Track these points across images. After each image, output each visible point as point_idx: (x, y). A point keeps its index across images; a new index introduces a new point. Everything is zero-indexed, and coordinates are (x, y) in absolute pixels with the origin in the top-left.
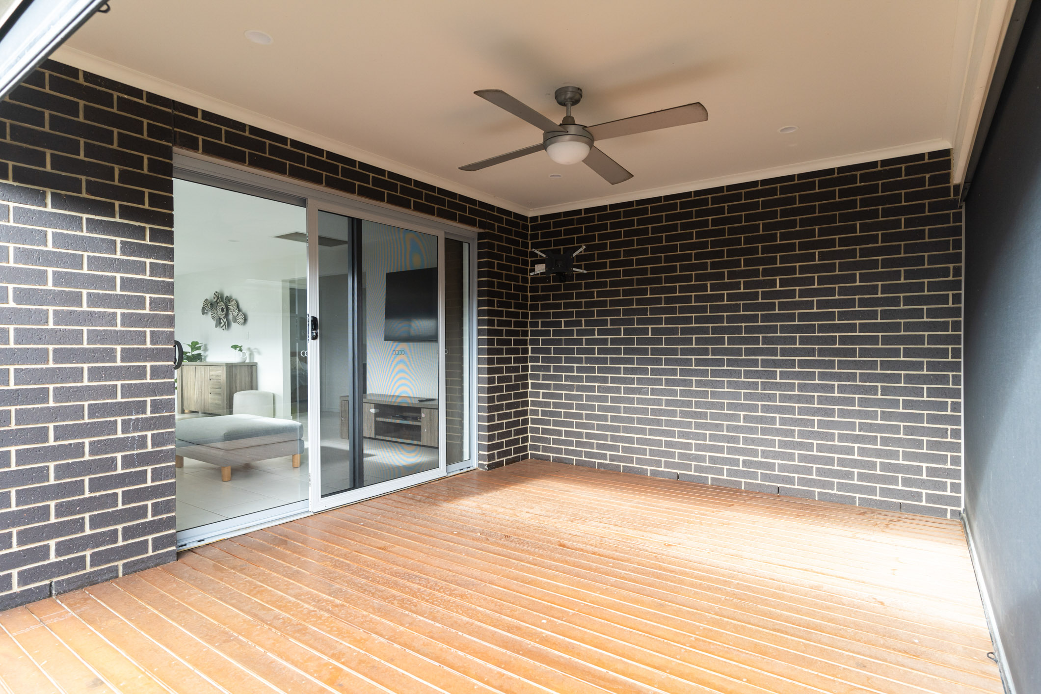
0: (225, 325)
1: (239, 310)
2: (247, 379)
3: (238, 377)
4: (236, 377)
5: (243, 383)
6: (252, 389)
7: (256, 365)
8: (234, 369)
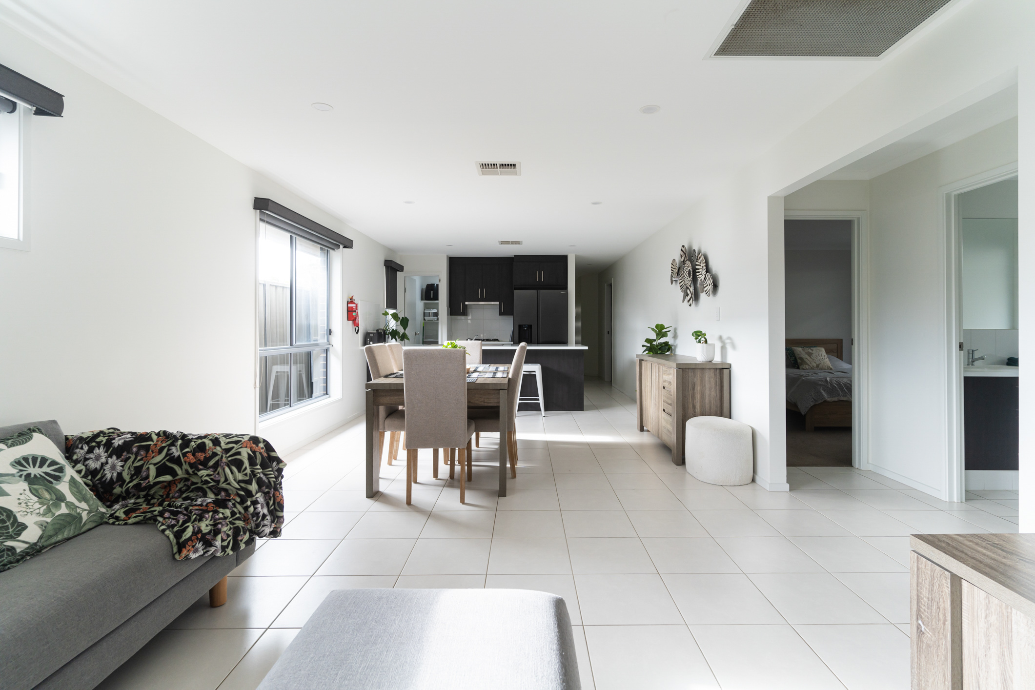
0: (691, 297)
1: (708, 270)
2: (713, 394)
3: (698, 388)
4: (694, 389)
5: (707, 401)
6: (721, 415)
7: (729, 368)
8: (690, 374)
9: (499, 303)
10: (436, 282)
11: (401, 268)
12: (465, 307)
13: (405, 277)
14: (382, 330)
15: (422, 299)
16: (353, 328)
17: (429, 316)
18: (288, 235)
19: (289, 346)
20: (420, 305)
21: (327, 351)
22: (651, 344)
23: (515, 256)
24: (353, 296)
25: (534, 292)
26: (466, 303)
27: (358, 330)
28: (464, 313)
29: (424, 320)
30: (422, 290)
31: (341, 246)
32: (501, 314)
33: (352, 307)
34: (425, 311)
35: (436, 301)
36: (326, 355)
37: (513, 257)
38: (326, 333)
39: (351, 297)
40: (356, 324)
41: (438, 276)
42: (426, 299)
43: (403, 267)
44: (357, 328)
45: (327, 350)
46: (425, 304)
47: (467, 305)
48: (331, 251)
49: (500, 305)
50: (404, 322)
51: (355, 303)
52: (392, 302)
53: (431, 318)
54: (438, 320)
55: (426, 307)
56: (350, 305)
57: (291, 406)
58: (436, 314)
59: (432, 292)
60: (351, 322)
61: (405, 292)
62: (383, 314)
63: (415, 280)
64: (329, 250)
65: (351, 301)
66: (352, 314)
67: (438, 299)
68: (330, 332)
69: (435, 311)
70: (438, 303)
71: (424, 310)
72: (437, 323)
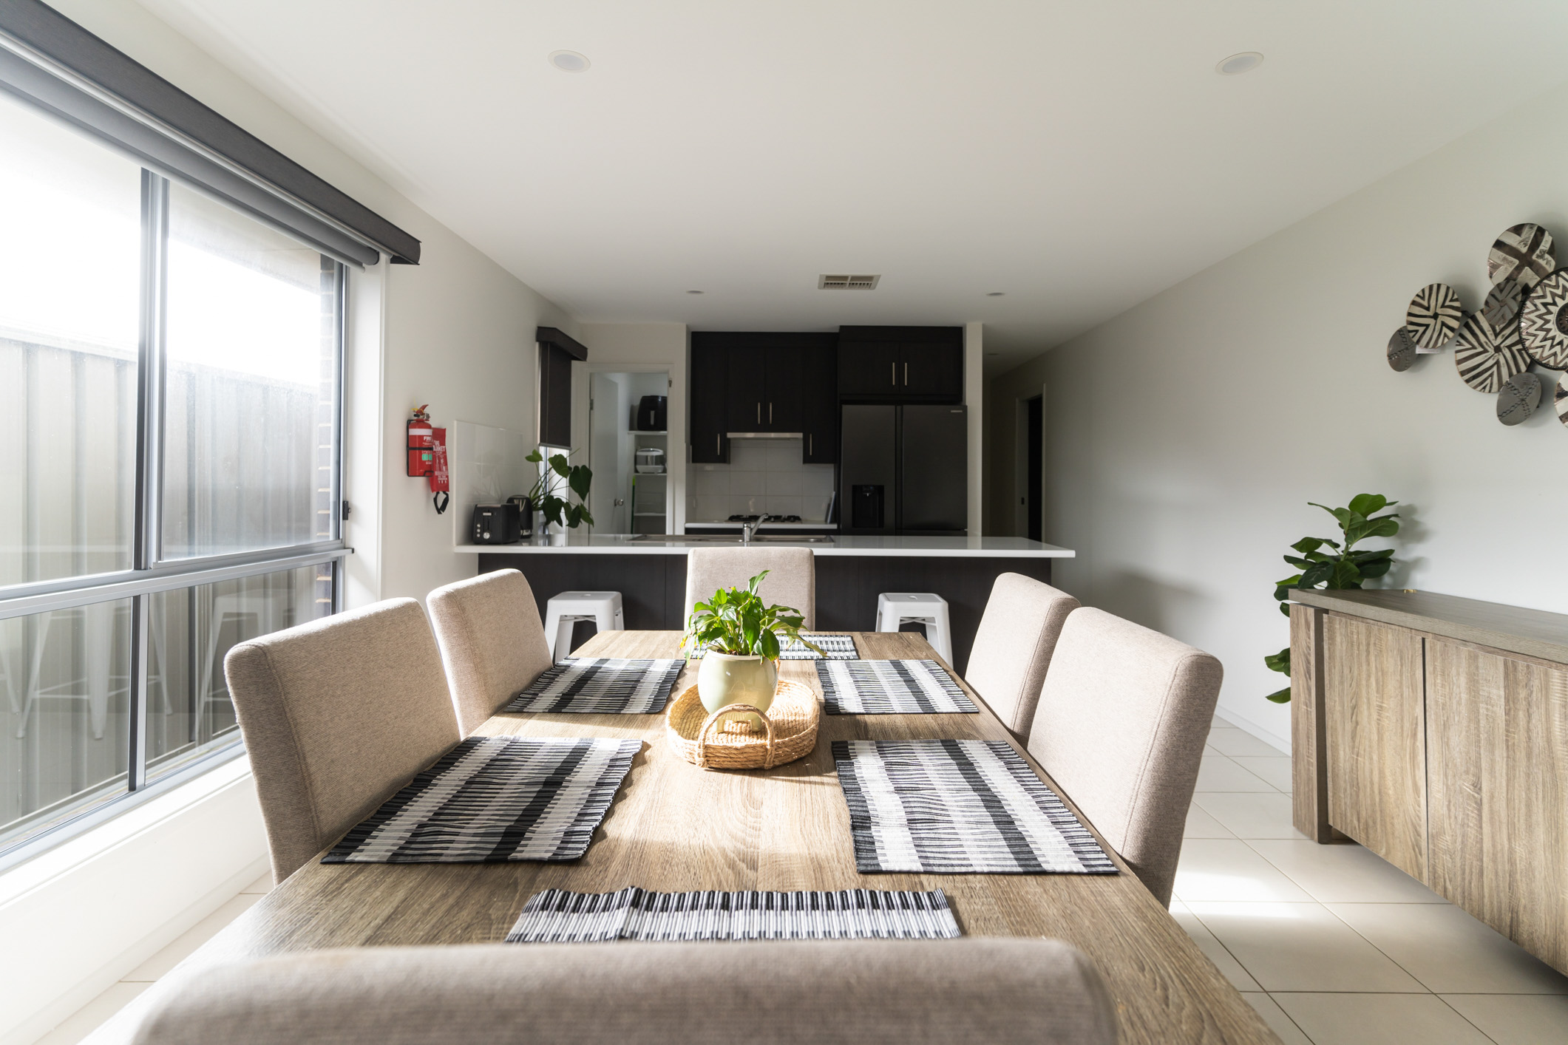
9: (804, 436)
10: (660, 390)
11: (580, 352)
12: (726, 443)
13: (591, 375)
14: (523, 498)
15: (631, 428)
16: (428, 497)
17: (647, 464)
18: (133, 168)
19: (130, 571)
20: (626, 440)
21: (335, 566)
22: (1311, 554)
23: (842, 327)
24: (424, 407)
25: (889, 410)
26: (730, 435)
27: (446, 501)
28: (724, 458)
29: (636, 471)
30: (632, 409)
31: (384, 257)
32: (807, 459)
33: (421, 437)
34: (639, 453)
35: (662, 433)
36: (330, 578)
37: (837, 331)
38: (331, 512)
39: (418, 407)
40: (439, 487)
41: (667, 372)
42: (640, 428)
43: (586, 349)
44: (442, 497)
45: (335, 564)
46: (638, 437)
47: (729, 439)
48: (354, 269)
49: (805, 440)
50: (580, 479)
51: (429, 427)
52: (556, 429)
53: (651, 467)
54: (665, 471)
55: (641, 444)
56: (416, 432)
57: (132, 788)
58: (662, 460)
59: (652, 413)
60: (420, 481)
61: (591, 408)
62: (529, 458)
63: (615, 385)
64: (345, 263)
65: (419, 419)
66: (420, 458)
67: (665, 429)
68: (345, 511)
69: (660, 453)
70: (665, 437)
71: (636, 450)
72: (665, 478)
